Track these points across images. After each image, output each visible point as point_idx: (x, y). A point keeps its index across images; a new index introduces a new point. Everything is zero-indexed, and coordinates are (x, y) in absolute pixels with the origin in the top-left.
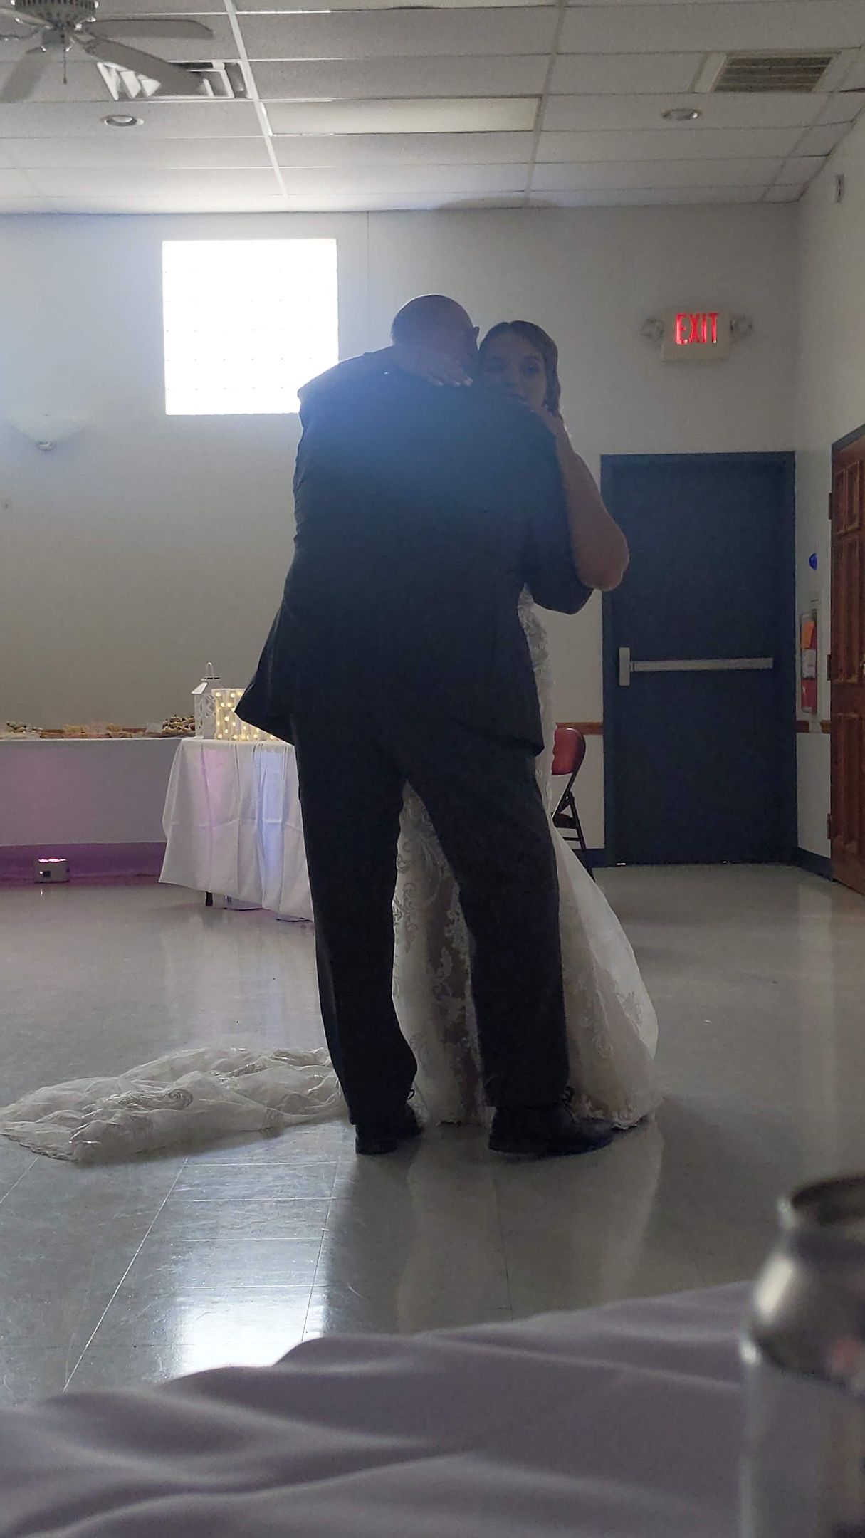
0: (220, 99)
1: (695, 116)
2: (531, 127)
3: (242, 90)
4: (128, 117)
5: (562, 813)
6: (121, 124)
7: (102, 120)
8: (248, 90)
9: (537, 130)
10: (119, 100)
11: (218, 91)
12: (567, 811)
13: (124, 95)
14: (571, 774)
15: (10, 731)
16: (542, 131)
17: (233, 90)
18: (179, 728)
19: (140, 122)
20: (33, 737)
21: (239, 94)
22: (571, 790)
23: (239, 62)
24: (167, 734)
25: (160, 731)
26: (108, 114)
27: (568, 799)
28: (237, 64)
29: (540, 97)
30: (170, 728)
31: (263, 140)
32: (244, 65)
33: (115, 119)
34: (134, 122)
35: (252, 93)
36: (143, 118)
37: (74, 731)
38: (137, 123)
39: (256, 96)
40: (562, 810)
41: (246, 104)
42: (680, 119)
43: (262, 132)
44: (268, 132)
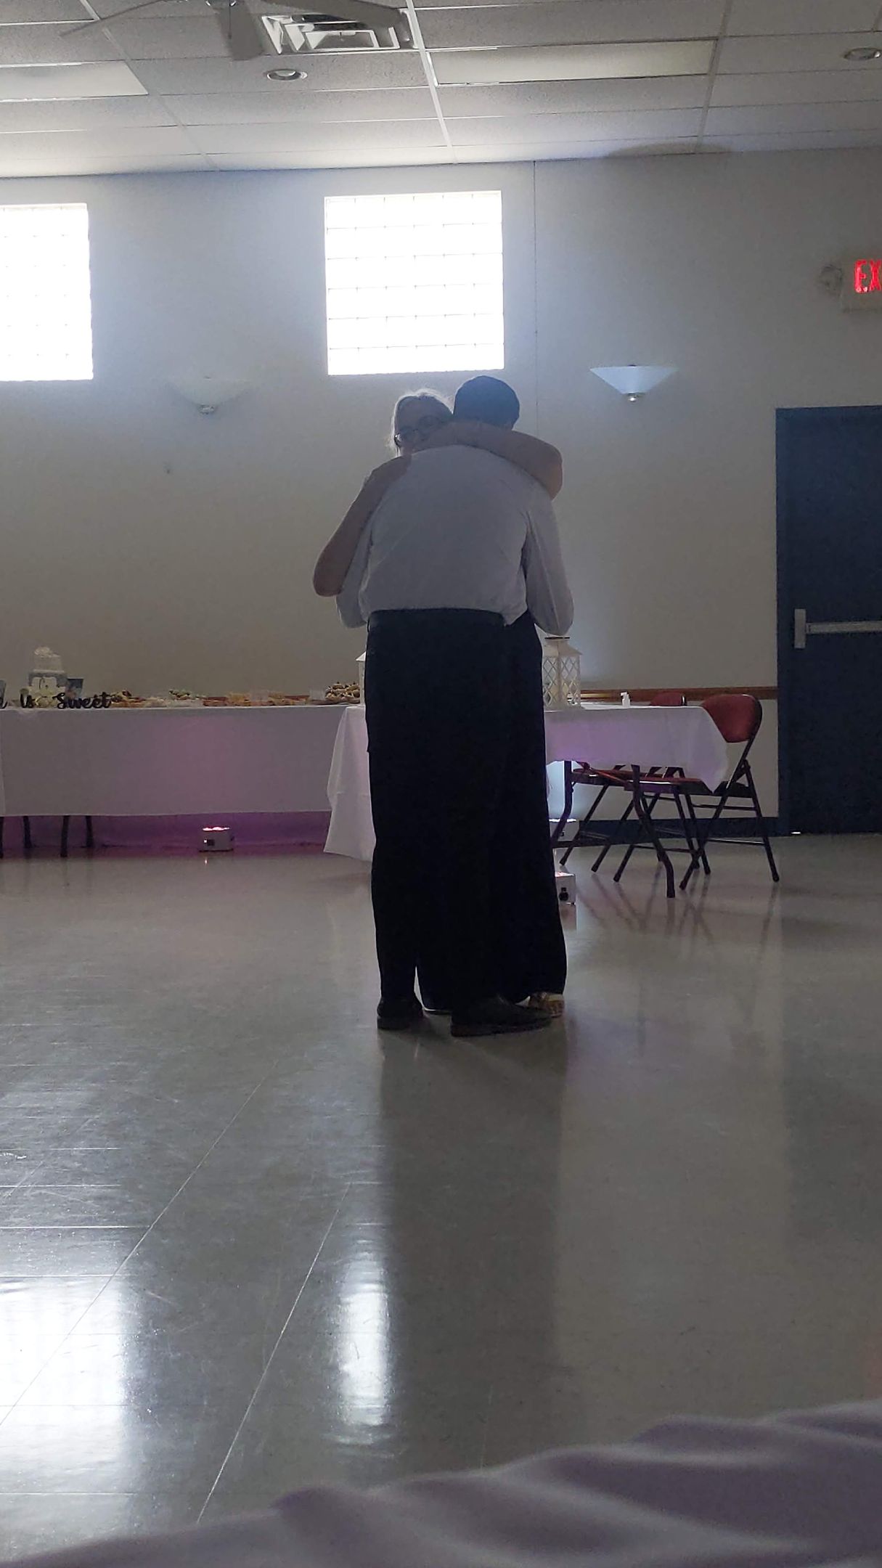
0: (386, 50)
1: (878, 55)
2: (705, 69)
3: (408, 40)
4: (291, 70)
5: (738, 781)
6: (284, 78)
7: (265, 74)
8: (415, 42)
9: (712, 73)
10: (282, 53)
11: (384, 42)
12: (743, 780)
13: (287, 48)
14: (746, 743)
15: (174, 699)
16: (716, 74)
17: (400, 43)
18: (342, 696)
19: (304, 75)
20: (198, 705)
21: (404, 45)
22: (747, 758)
23: (406, 11)
24: (330, 702)
25: (323, 698)
26: (272, 69)
27: (743, 768)
28: (405, 15)
29: (716, 39)
30: (333, 696)
31: (429, 89)
32: (410, 13)
33: (277, 72)
34: (297, 76)
35: (418, 43)
36: (306, 72)
37: (237, 699)
38: (301, 77)
39: (424, 47)
40: (738, 778)
41: (412, 54)
42: (861, 58)
43: (427, 81)
44: (433, 82)
